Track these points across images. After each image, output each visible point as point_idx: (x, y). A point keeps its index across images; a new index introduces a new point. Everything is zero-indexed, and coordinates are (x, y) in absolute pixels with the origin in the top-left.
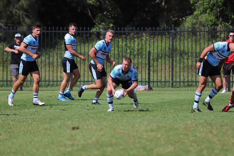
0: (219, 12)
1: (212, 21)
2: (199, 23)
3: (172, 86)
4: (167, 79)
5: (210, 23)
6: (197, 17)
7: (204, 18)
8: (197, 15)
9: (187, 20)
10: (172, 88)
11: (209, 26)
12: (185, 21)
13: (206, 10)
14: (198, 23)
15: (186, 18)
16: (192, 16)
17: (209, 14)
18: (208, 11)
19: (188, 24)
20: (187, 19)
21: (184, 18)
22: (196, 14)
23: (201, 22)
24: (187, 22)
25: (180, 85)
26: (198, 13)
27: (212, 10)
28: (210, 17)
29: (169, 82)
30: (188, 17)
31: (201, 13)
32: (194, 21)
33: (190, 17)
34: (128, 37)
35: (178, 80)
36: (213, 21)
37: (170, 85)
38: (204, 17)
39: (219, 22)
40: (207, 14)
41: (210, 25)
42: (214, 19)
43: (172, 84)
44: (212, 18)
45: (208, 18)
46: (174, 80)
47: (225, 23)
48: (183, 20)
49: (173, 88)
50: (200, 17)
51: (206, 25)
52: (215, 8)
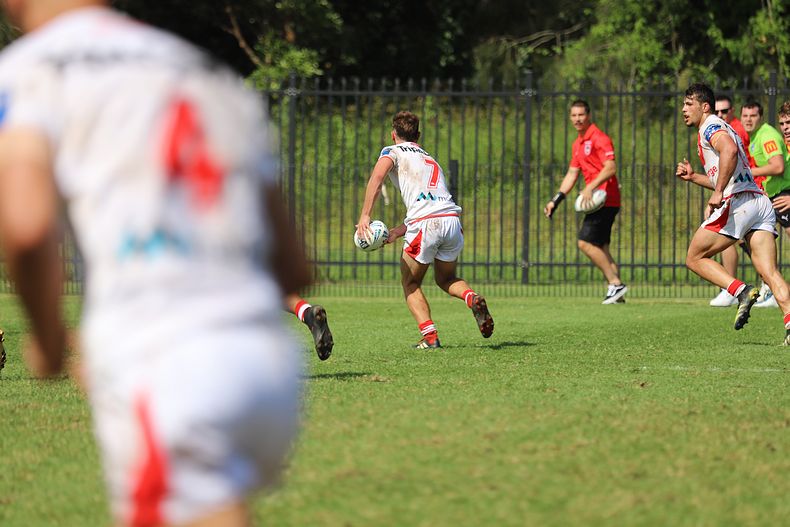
0: (677, 29)
1: (652, 59)
2: (607, 64)
3: (525, 280)
4: (509, 256)
5: (646, 66)
6: (601, 44)
7: (625, 48)
8: (603, 40)
9: (567, 55)
10: (524, 287)
11: (642, 74)
12: (562, 56)
13: (633, 20)
14: (603, 66)
15: (563, 48)
16: (583, 40)
17: (642, 33)
18: (638, 25)
19: (571, 67)
20: (568, 50)
21: (558, 50)
22: (599, 36)
23: (614, 62)
24: (568, 60)
25: (551, 277)
26: (606, 32)
27: (651, 20)
28: (646, 44)
29: (515, 265)
30: (570, 46)
31: (618, 32)
32: (592, 58)
33: (579, 45)
34: (366, 113)
35: (544, 258)
36: (656, 59)
37: (519, 274)
38: (625, 46)
39: (675, 63)
40: (635, 36)
41: (645, 71)
42: (658, 53)
43: (526, 271)
44: (654, 47)
45: (640, 47)
46: (532, 257)
47: (696, 66)
48: (554, 53)
49: (530, 288)
50: (611, 45)
51: (633, 72)
52: (662, 13)
